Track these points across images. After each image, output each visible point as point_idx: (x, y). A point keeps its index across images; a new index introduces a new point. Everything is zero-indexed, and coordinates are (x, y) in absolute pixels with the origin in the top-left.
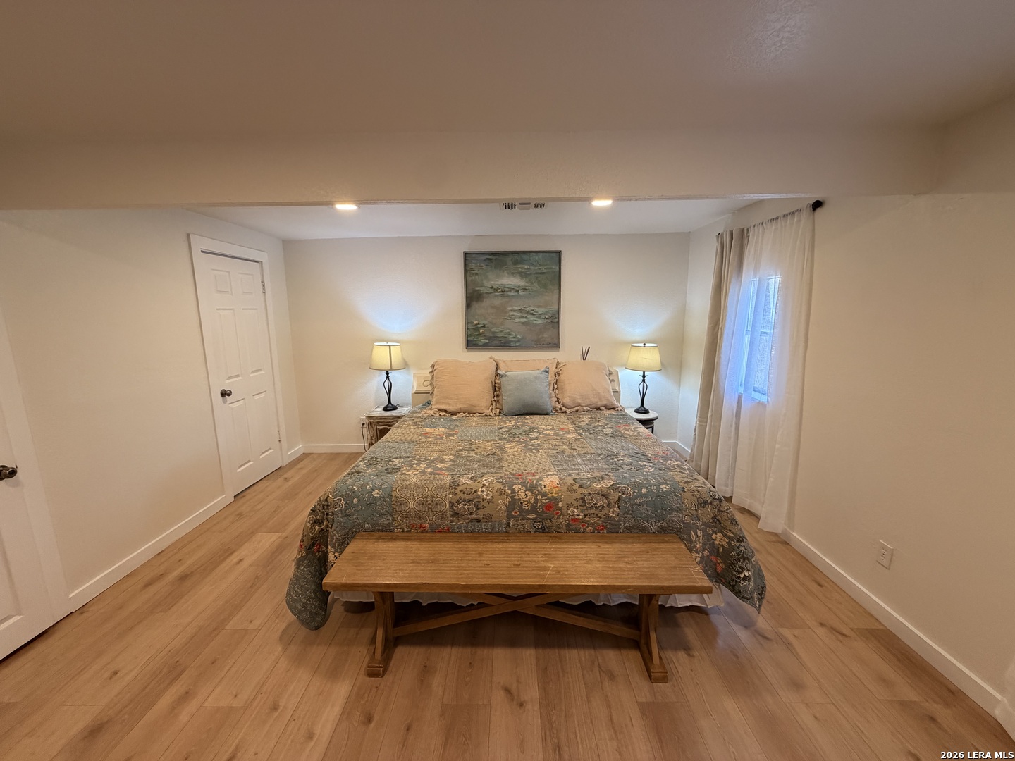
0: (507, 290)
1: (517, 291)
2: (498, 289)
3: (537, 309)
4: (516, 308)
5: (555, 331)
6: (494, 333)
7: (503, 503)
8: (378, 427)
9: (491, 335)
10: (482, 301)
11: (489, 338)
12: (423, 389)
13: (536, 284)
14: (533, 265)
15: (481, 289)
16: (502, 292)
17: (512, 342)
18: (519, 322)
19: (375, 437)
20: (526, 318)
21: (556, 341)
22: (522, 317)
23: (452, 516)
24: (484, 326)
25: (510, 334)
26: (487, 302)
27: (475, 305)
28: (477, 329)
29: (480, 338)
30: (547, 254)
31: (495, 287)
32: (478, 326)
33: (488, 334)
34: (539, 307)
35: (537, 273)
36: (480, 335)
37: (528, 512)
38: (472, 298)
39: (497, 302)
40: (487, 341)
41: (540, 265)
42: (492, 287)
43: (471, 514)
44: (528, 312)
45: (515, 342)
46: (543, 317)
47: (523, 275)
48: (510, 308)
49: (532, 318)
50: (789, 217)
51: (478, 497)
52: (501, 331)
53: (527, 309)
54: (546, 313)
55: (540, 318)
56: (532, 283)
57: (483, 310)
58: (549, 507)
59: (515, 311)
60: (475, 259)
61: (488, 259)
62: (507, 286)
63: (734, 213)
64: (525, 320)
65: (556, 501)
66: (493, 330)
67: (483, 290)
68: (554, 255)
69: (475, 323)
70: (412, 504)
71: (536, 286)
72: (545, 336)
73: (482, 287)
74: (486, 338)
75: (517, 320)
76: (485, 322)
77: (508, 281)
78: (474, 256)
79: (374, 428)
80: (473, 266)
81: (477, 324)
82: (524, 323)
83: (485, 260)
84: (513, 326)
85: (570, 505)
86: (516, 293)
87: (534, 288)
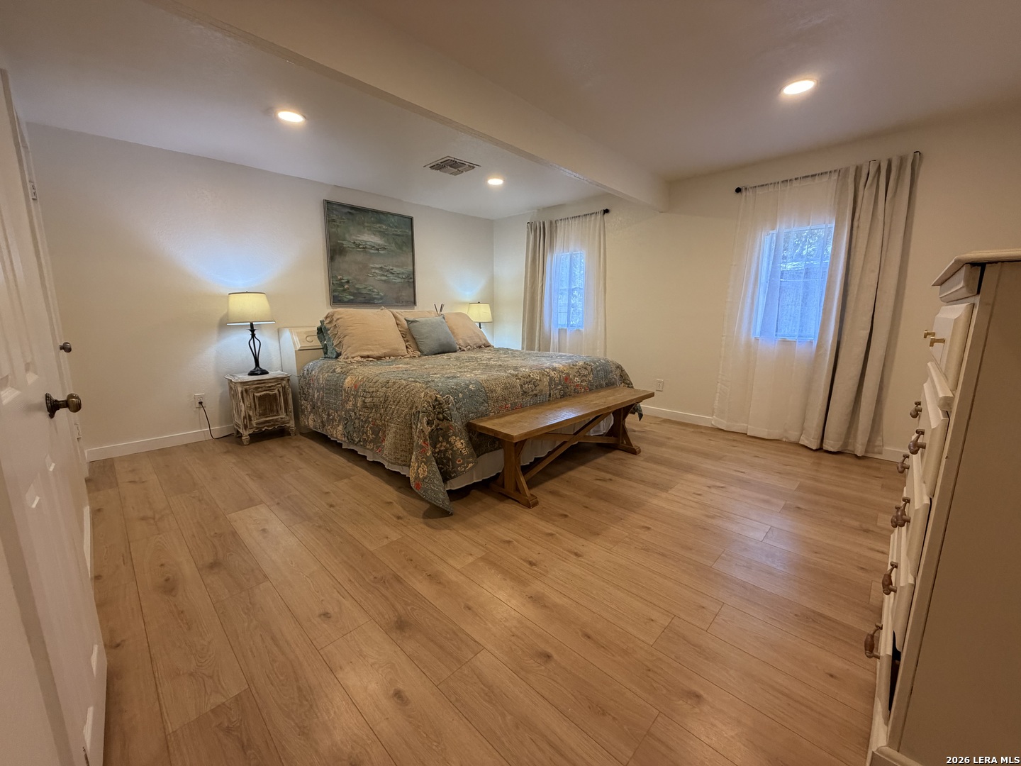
0: (369, 247)
1: (378, 249)
2: (359, 245)
3: (395, 269)
4: (377, 266)
5: (412, 290)
6: (358, 289)
7: (546, 380)
8: (256, 394)
9: (356, 291)
10: (345, 256)
11: (353, 294)
12: (307, 345)
13: (393, 245)
14: (390, 227)
15: (344, 242)
16: (364, 248)
17: (375, 298)
18: (381, 280)
19: (253, 407)
20: (386, 276)
21: (413, 300)
22: (383, 275)
23: (523, 395)
24: (348, 282)
25: (373, 292)
26: (349, 258)
27: (338, 259)
28: (341, 285)
29: (345, 294)
30: (402, 218)
31: (357, 242)
32: (343, 281)
33: (352, 291)
34: (397, 266)
35: (393, 234)
36: (344, 290)
37: (558, 384)
38: (335, 251)
39: (360, 257)
40: (352, 297)
41: (396, 227)
42: (354, 243)
43: (532, 391)
44: (388, 271)
45: (378, 299)
46: (400, 276)
47: (383, 234)
48: (372, 266)
49: (392, 277)
50: (588, 217)
51: (533, 379)
52: (365, 288)
53: (387, 268)
54: (403, 273)
55: (399, 277)
56: (390, 244)
57: (348, 266)
58: (566, 379)
59: (376, 268)
60: (336, 210)
61: (350, 213)
62: (368, 243)
63: (539, 210)
64: (386, 278)
65: (568, 374)
66: (357, 286)
67: (346, 244)
68: (407, 219)
69: (339, 277)
70: (499, 390)
71: (393, 247)
72: (403, 294)
73: (344, 240)
74: (351, 294)
75: (379, 278)
76: (350, 278)
77: (370, 238)
78: (335, 207)
79: (251, 397)
80: (335, 217)
81: (341, 279)
82: (385, 281)
83: (346, 213)
84: (374, 283)
85: (575, 376)
86: (376, 252)
87: (392, 248)
